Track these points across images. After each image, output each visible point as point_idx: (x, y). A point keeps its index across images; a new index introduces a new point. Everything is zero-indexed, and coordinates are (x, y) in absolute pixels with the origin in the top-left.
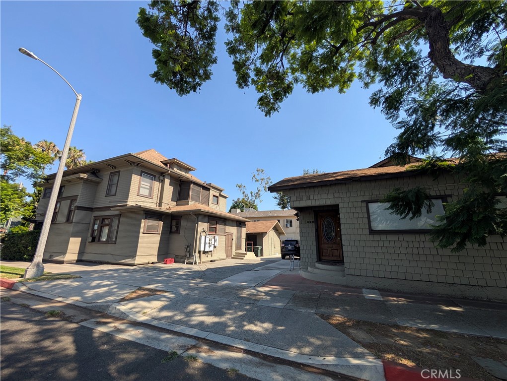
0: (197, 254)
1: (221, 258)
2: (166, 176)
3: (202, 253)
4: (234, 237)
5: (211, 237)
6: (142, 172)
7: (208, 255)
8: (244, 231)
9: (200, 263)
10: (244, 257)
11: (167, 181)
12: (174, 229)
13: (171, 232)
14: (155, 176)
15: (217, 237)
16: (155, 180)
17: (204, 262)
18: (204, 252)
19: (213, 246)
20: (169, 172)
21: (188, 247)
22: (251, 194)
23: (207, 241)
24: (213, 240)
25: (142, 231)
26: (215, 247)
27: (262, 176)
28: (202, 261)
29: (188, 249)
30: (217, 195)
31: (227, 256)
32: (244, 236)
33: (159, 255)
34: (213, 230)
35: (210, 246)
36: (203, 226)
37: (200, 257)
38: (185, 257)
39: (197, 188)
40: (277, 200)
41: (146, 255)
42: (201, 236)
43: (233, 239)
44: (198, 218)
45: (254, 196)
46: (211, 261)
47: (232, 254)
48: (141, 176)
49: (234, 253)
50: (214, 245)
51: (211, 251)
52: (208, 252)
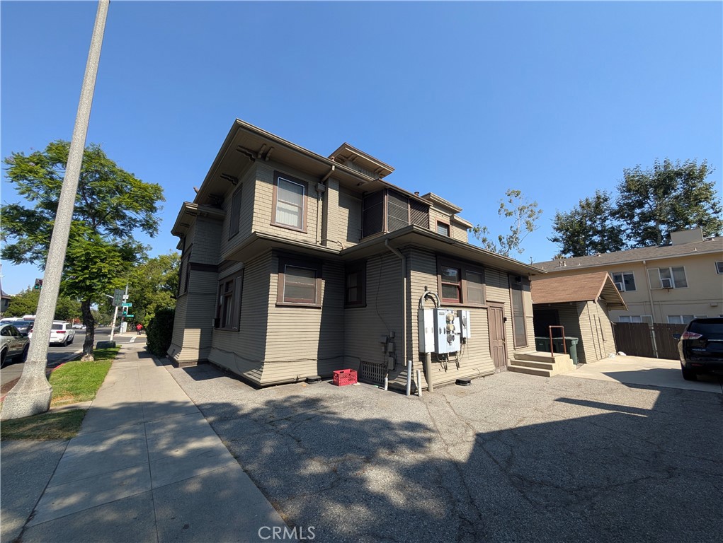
0: (416, 364)
1: (484, 370)
2: (330, 183)
3: (429, 358)
4: (508, 314)
5: (450, 313)
6: (277, 174)
7: (448, 364)
8: (528, 299)
9: (428, 389)
10: (550, 368)
11: (333, 195)
12: (354, 295)
13: (348, 304)
14: (306, 184)
15: (466, 313)
16: (307, 194)
17: (437, 387)
18: (437, 357)
19: (457, 338)
20: (333, 168)
21: (388, 340)
22: (500, 239)
23: (442, 324)
24: (457, 320)
25: (272, 300)
26: (463, 340)
27: (520, 202)
28: (433, 381)
29: (390, 345)
30: (446, 220)
31: (497, 365)
32: (529, 312)
33: (321, 360)
34: (453, 293)
35: (450, 339)
36: (422, 283)
37: (425, 371)
38: (384, 369)
39: (399, 204)
40: (559, 243)
41: (289, 359)
42: (421, 310)
43: (505, 319)
44: (407, 258)
45: (506, 242)
46: (459, 382)
47: (506, 358)
48: (275, 183)
49: (511, 357)
50: (461, 334)
51: (454, 354)
52: (446, 355)
